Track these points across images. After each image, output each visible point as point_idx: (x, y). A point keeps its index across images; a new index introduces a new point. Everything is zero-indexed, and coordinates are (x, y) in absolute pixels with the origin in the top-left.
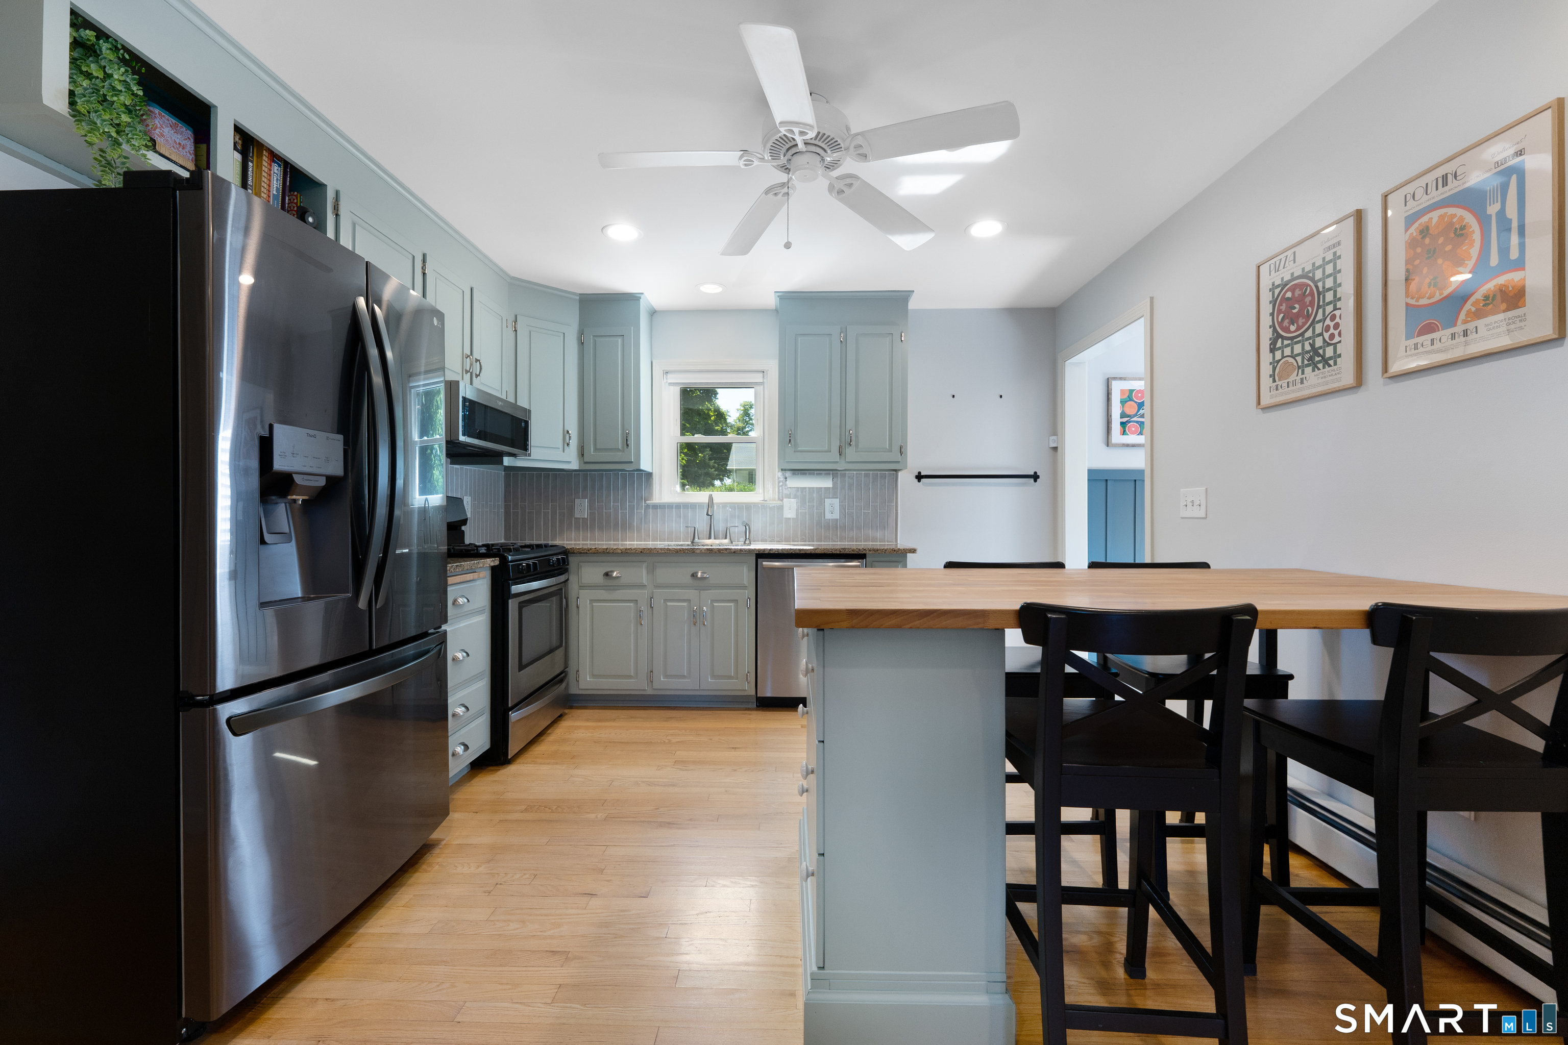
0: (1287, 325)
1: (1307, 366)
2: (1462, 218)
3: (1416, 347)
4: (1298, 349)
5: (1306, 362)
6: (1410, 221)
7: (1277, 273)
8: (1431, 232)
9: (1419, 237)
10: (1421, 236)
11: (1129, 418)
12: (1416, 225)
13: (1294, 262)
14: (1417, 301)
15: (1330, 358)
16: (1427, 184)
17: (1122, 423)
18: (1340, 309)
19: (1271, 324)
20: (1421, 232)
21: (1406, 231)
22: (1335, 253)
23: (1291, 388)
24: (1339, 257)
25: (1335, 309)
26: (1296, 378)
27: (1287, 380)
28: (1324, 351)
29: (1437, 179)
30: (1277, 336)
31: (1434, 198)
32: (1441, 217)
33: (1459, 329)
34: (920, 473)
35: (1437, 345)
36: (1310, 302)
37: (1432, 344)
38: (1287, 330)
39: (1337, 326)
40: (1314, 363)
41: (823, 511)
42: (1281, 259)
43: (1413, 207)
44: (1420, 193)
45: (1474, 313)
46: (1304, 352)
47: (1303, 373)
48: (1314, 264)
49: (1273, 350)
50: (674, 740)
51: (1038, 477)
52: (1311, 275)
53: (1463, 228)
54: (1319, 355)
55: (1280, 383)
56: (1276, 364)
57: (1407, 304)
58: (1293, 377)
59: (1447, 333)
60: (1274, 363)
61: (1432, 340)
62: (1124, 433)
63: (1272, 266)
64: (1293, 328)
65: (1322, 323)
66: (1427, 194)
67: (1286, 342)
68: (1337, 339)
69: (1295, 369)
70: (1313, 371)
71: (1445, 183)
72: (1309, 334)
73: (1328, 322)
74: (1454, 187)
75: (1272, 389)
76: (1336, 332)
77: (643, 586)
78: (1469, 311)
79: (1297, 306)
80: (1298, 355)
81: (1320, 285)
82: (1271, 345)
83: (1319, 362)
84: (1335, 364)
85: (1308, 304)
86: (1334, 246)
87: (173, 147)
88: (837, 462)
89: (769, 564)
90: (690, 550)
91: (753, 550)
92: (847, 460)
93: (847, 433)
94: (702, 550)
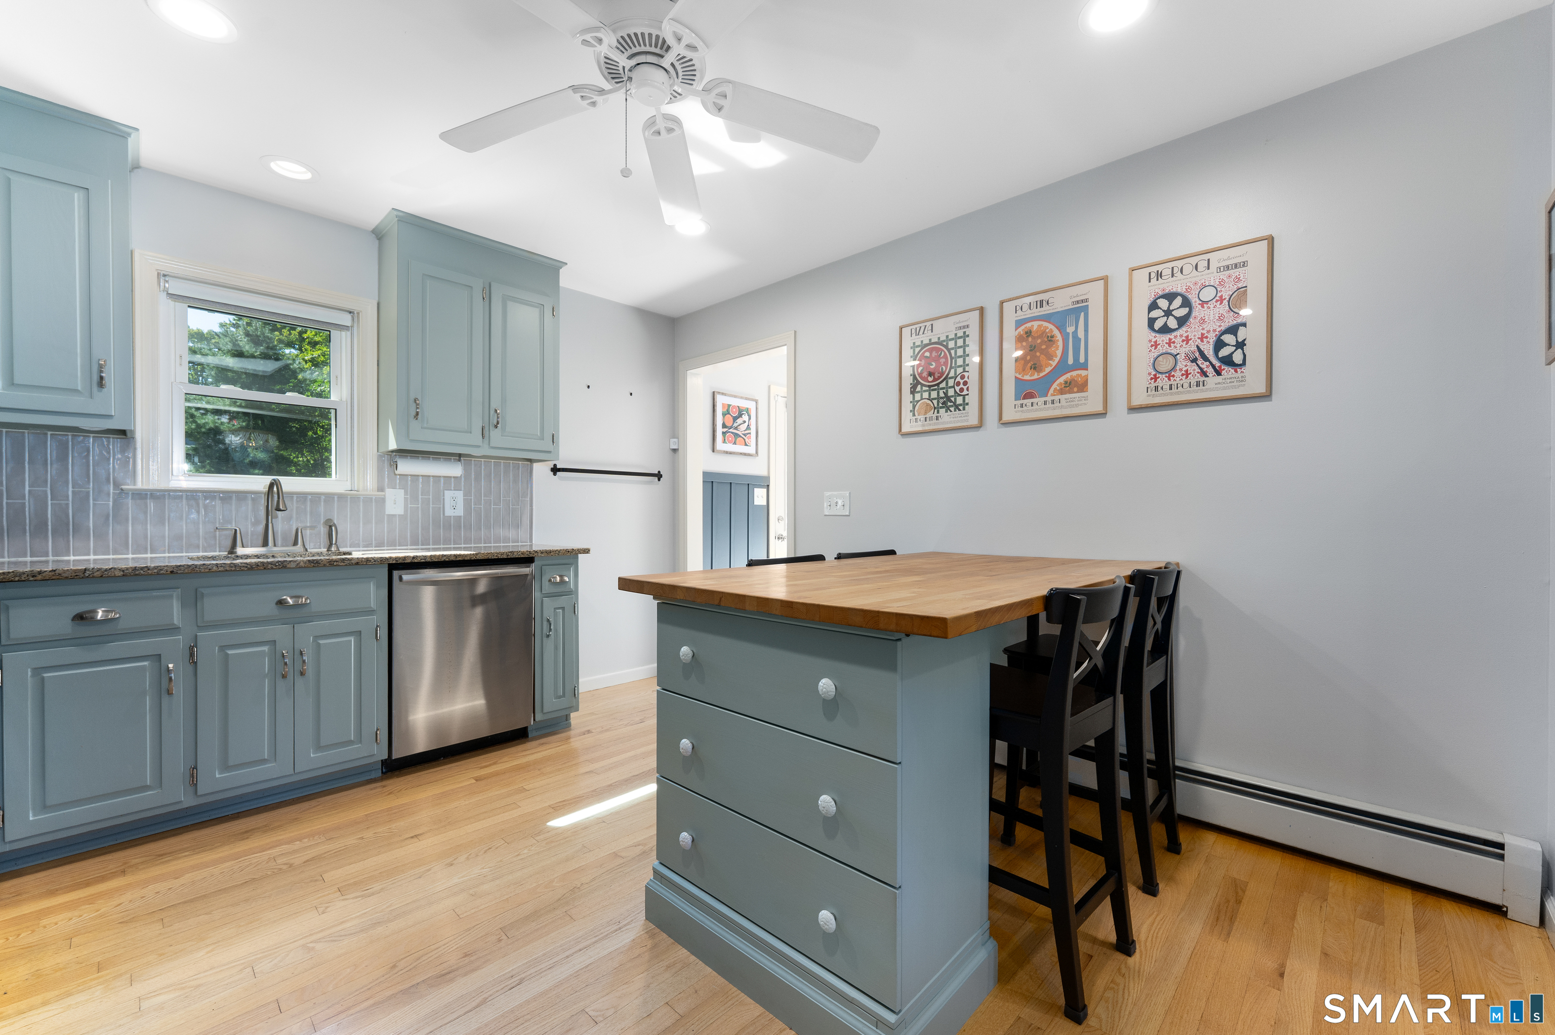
0: (926, 376)
1: (941, 408)
2: (1051, 331)
3: (1022, 406)
4: (934, 394)
5: (941, 405)
6: (1019, 324)
7: (917, 337)
8: (1032, 334)
9: (1025, 336)
10: (1026, 335)
11: (727, 429)
12: (1023, 327)
13: (932, 332)
14: (1023, 376)
15: (960, 405)
16: (1030, 303)
17: (722, 433)
18: (968, 372)
19: (912, 373)
20: (1026, 333)
21: (1016, 330)
22: (965, 333)
23: (928, 422)
24: (968, 336)
25: (964, 371)
26: (933, 415)
27: (925, 416)
28: (955, 399)
29: (1037, 301)
30: (916, 383)
31: (1035, 313)
32: (1039, 326)
33: (1049, 398)
34: (556, 465)
35: (1035, 406)
36: (944, 363)
37: (1032, 405)
38: (926, 380)
39: (965, 383)
40: (947, 407)
41: (442, 506)
42: (921, 327)
43: (1021, 315)
44: (1025, 307)
45: (1058, 390)
46: (939, 398)
47: (938, 412)
48: (947, 336)
49: (913, 393)
50: (297, 860)
51: (661, 476)
52: (945, 343)
53: (1052, 337)
54: (951, 401)
55: (919, 417)
56: (916, 403)
57: (1016, 377)
58: (930, 414)
59: (1040, 400)
60: (914, 402)
61: (1032, 403)
62: (724, 441)
63: (913, 331)
64: (930, 379)
65: (953, 380)
66: (1030, 309)
67: (924, 388)
68: (965, 392)
69: (932, 409)
70: (946, 412)
71: (1042, 306)
72: (943, 385)
73: (958, 379)
74: (1046, 310)
75: (911, 421)
76: (965, 388)
77: (173, 630)
78: (1055, 389)
79: (933, 363)
80: (935, 399)
81: (953, 352)
82: (911, 388)
83: (951, 406)
84: (964, 409)
85: (942, 363)
86: (964, 327)
88: (479, 447)
89: (407, 576)
90: (277, 564)
91: (388, 559)
92: (489, 445)
93: (492, 412)
94: (300, 563)
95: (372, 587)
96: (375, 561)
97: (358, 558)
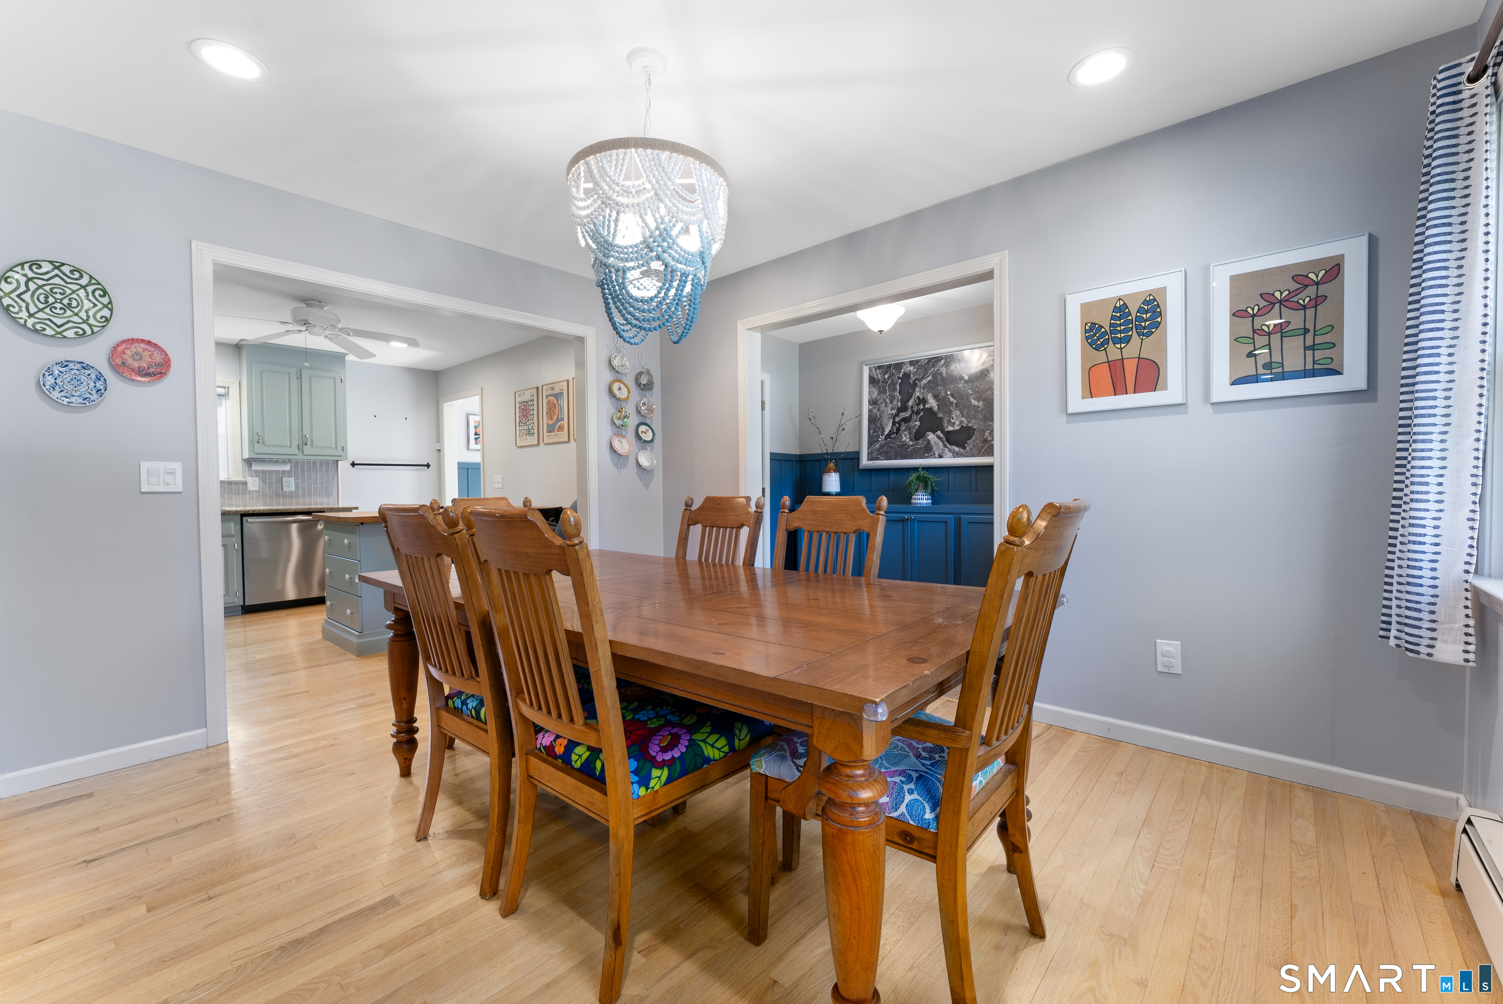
11: (479, 436)
17: (475, 438)
23: (524, 441)
24: (534, 398)
25: (533, 417)
30: (520, 422)
34: (353, 462)
37: (551, 436)
39: (534, 424)
41: (281, 486)
48: (529, 398)
49: (519, 426)
51: (430, 466)
52: (528, 401)
55: (521, 438)
56: (520, 432)
58: (524, 438)
59: (553, 434)
62: (476, 443)
63: (520, 395)
64: (523, 419)
67: (522, 424)
72: (527, 422)
81: (530, 404)
84: (534, 436)
85: (527, 412)
88: (296, 455)
89: (250, 519)
92: (303, 453)
93: (304, 437)
95: (232, 524)
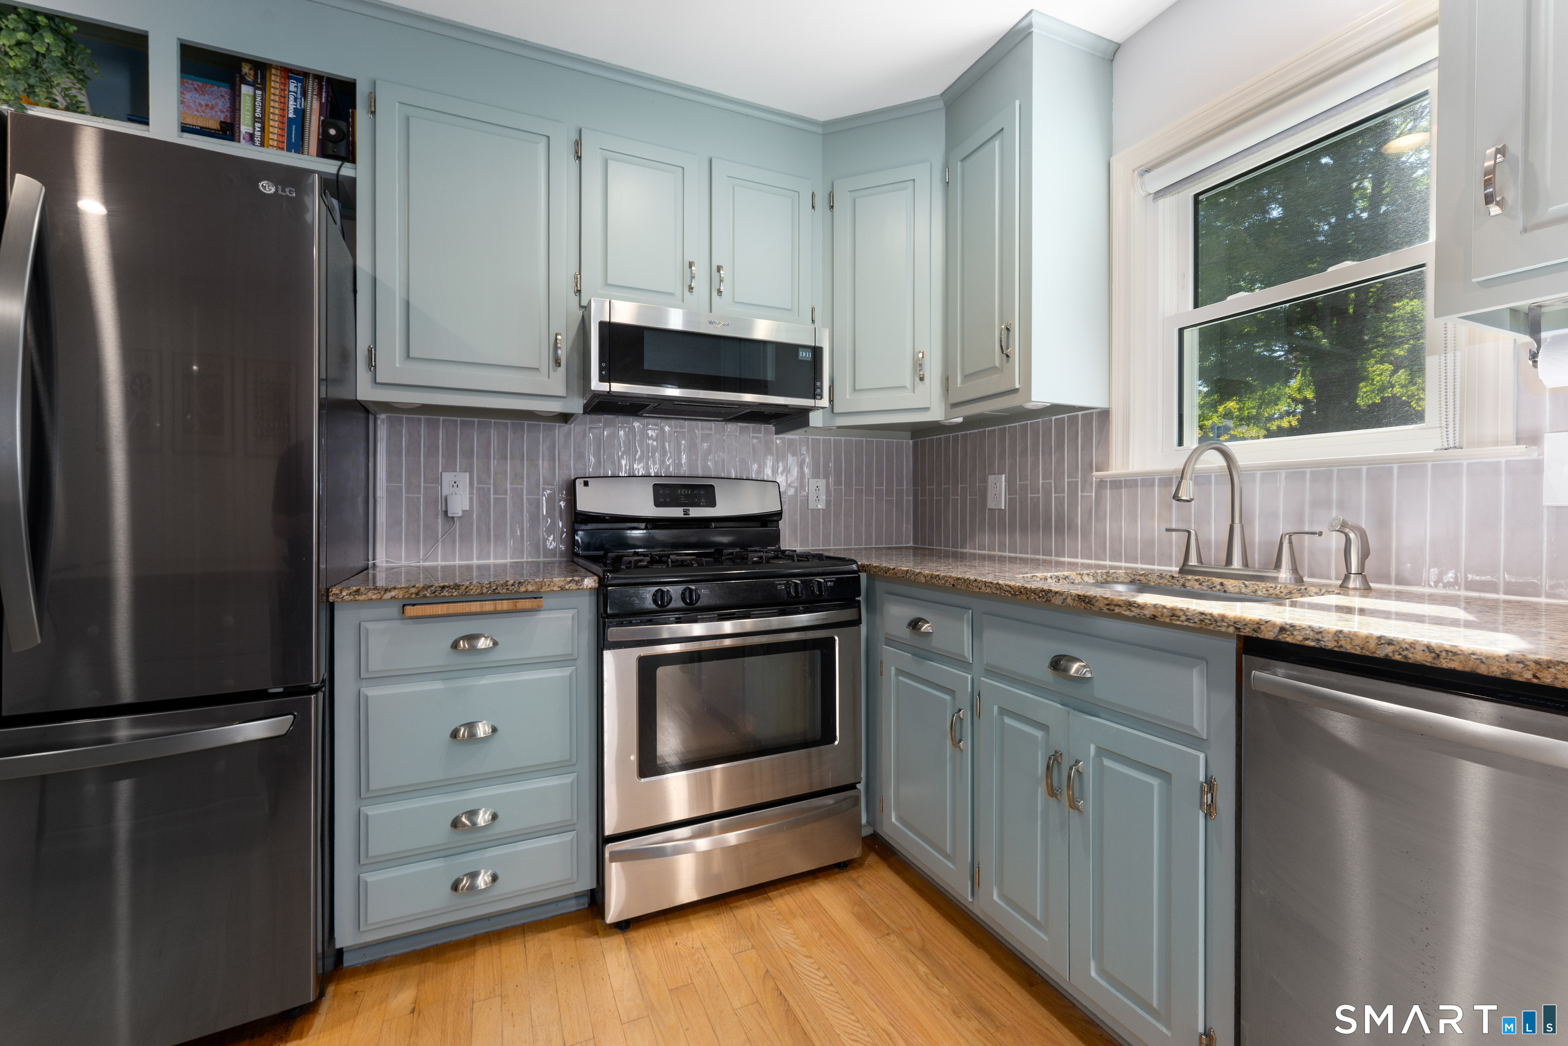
87: (197, 111)
90: (1041, 595)
91: (1216, 621)
94: (1067, 598)
95: (1197, 681)
96: (1188, 620)
97: (1155, 605)
